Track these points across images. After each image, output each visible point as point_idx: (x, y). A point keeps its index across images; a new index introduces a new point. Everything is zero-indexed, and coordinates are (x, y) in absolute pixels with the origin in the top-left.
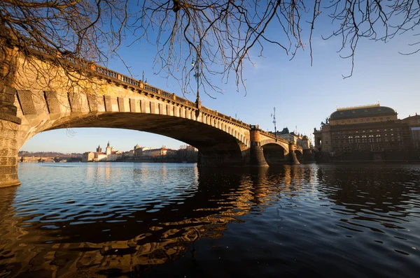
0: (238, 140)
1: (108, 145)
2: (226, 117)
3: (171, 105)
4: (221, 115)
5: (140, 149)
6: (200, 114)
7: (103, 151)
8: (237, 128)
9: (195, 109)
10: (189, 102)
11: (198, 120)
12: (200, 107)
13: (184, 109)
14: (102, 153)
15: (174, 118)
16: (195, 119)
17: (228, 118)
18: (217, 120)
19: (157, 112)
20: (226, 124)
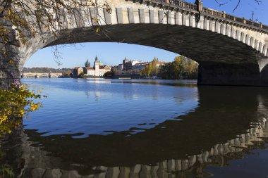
0: (255, 49)
1: (96, 59)
2: (238, 20)
3: (164, 11)
4: (231, 18)
5: (130, 63)
6: (202, 18)
7: (92, 66)
8: (252, 34)
9: (195, 12)
10: (186, 4)
11: (199, 27)
12: (201, 8)
13: (180, 14)
14: (91, 69)
15: (168, 26)
16: (194, 26)
17: (240, 20)
18: (235, 28)
19: (147, 21)
20: (238, 28)
